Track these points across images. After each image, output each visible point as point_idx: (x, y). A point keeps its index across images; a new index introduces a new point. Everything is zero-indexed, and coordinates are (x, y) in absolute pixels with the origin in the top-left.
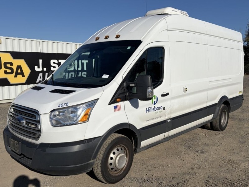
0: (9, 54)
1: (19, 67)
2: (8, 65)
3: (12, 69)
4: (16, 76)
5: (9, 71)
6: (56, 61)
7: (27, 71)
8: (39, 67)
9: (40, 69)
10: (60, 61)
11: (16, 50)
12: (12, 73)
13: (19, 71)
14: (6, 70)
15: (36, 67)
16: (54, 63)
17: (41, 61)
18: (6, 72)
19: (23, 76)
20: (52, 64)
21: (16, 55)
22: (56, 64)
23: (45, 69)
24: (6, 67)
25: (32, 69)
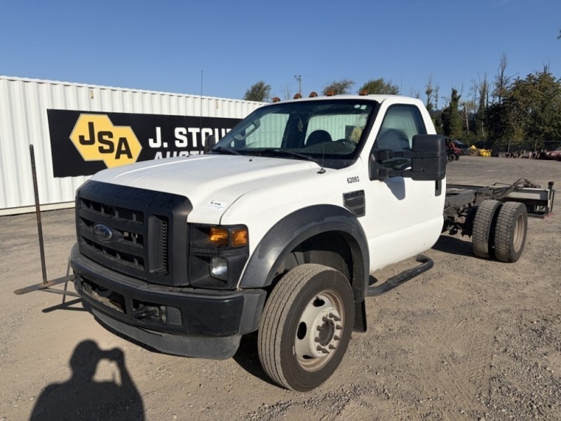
0: (106, 118)
1: (123, 140)
2: (106, 138)
3: (111, 144)
4: (118, 157)
5: (106, 147)
6: (184, 130)
7: (136, 147)
8: (155, 141)
9: (158, 145)
10: (190, 130)
11: (118, 110)
12: (111, 150)
13: (123, 148)
14: (101, 145)
15: (151, 141)
16: (181, 133)
17: (158, 130)
18: (101, 150)
19: (130, 156)
20: (177, 135)
21: (118, 119)
22: (184, 135)
23: (166, 145)
24: (101, 140)
25: (144, 143)
